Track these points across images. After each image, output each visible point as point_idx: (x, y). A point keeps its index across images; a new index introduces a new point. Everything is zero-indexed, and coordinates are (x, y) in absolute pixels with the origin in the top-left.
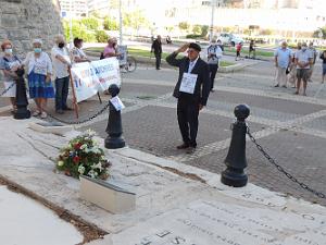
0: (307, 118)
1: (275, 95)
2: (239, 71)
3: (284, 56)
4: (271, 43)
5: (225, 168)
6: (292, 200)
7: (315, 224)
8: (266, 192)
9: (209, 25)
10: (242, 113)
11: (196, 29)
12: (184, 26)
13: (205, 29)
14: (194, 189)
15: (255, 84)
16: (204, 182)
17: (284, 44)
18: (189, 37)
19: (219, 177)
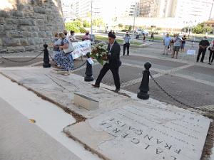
0: (177, 69)
1: (163, 58)
2: (146, 47)
3: (167, 40)
4: (161, 34)
5: (139, 91)
6: (170, 106)
7: (180, 117)
8: (158, 102)
9: (132, 25)
10: (148, 66)
11: (126, 27)
12: (120, 26)
13: (130, 27)
14: (125, 100)
15: (153, 53)
16: (129, 97)
17: (168, 35)
18: (123, 31)
19: (136, 95)
